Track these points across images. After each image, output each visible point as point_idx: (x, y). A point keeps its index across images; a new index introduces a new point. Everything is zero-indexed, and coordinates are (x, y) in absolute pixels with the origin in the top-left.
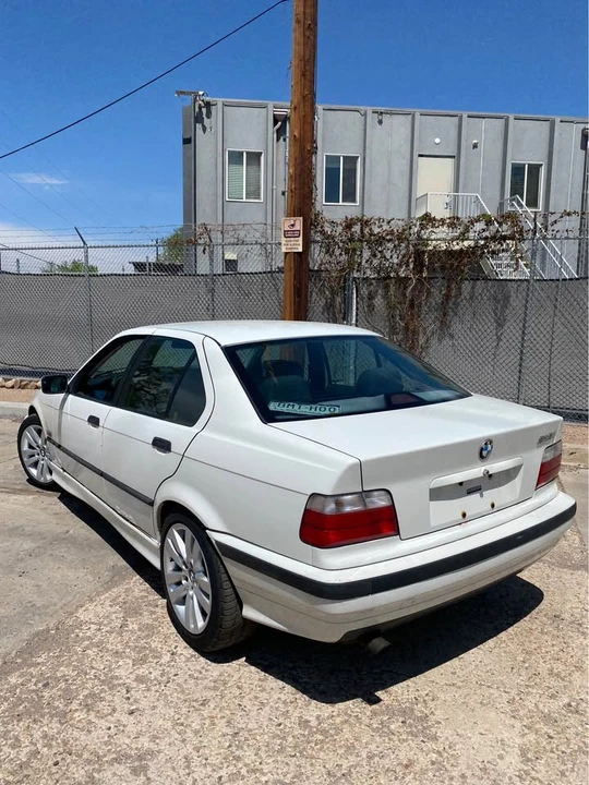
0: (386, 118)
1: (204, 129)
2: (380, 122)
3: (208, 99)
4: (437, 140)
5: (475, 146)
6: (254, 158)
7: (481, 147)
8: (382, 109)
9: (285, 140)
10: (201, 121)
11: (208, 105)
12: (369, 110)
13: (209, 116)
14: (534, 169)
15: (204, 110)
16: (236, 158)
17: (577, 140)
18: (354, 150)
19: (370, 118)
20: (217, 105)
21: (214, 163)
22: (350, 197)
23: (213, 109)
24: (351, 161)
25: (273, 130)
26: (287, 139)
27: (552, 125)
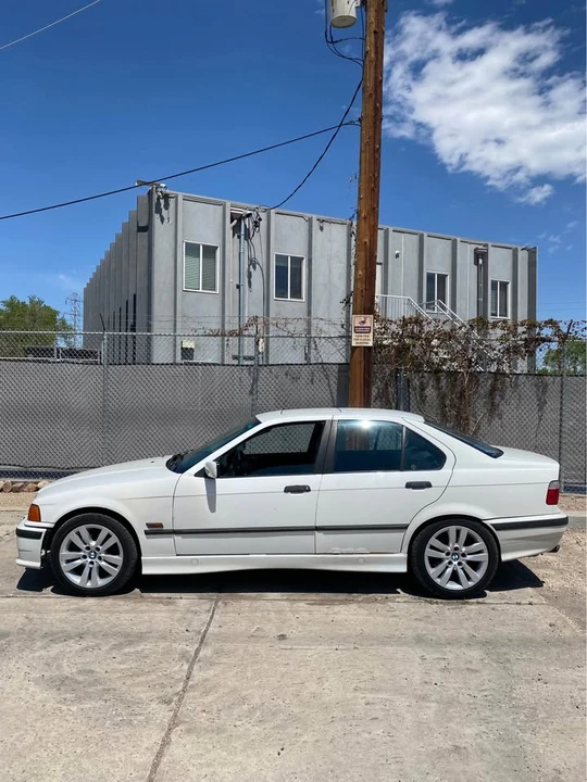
0: (326, 225)
1: (162, 220)
2: (322, 229)
3: (168, 191)
5: (397, 256)
6: (210, 251)
7: (402, 256)
8: (324, 217)
9: (239, 237)
10: (159, 211)
11: (166, 197)
12: (315, 217)
13: (167, 207)
14: (442, 278)
15: (162, 201)
16: (192, 250)
17: (470, 257)
18: (300, 252)
19: (316, 224)
20: (176, 197)
21: (171, 253)
22: (297, 293)
23: (172, 202)
24: (297, 261)
25: (229, 226)
26: (242, 237)
27: (454, 244)
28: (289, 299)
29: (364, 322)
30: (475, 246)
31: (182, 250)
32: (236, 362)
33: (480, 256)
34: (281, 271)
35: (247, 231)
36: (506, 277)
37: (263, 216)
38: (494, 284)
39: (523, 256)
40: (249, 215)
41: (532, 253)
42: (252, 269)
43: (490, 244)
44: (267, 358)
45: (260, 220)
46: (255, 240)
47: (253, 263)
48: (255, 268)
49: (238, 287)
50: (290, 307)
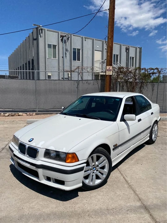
0: (86, 39)
1: (41, 37)
2: (85, 40)
3: (42, 28)
4: (98, 47)
5: (106, 49)
6: (54, 46)
8: (86, 37)
9: (63, 42)
10: (40, 34)
11: (42, 30)
12: (84, 37)
13: (42, 33)
15: (40, 31)
16: (49, 46)
17: (125, 50)
18: (80, 47)
19: (84, 39)
20: (45, 30)
21: (44, 47)
22: (79, 60)
23: (43, 31)
24: (79, 50)
25: (60, 39)
26: (64, 42)
27: (121, 46)
28: (77, 61)
29: (110, 68)
30: (126, 47)
31: (47, 46)
32: (63, 79)
33: (127, 49)
34: (74, 53)
35: (65, 41)
36: (134, 56)
37: (70, 36)
38: (131, 57)
39: (138, 50)
40: (66, 36)
41: (140, 49)
42: (66, 52)
43: (130, 46)
44: (71, 78)
45: (69, 37)
46: (67, 44)
47: (67, 50)
48: (67, 52)
49: (63, 57)
50: (77, 63)
